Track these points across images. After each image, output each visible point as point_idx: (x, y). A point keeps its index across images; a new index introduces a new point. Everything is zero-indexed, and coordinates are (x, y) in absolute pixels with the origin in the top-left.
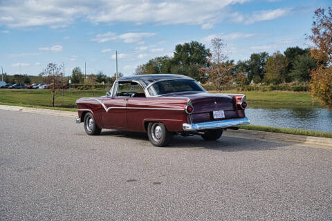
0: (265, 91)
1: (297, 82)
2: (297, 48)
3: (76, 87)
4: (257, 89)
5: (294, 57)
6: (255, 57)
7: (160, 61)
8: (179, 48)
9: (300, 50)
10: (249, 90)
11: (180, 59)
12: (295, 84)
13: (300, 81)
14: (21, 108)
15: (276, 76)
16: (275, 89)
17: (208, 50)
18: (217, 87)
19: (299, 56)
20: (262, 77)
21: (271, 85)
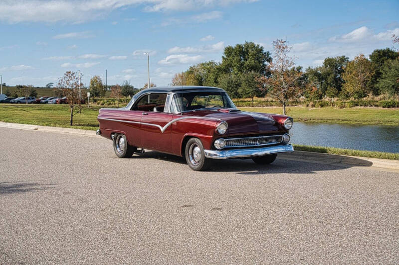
0: (344, 107)
1: (387, 95)
2: (388, 50)
3: (95, 101)
4: (333, 104)
5: (383, 62)
6: (329, 62)
7: (204, 68)
8: (229, 51)
9: (392, 52)
10: (322, 106)
11: (230, 65)
12: (384, 98)
13: (392, 94)
14: (36, 127)
15: (358, 87)
16: (357, 105)
17: (268, 54)
18: (281, 101)
19: (390, 61)
20: (339, 88)
21: (352, 99)
